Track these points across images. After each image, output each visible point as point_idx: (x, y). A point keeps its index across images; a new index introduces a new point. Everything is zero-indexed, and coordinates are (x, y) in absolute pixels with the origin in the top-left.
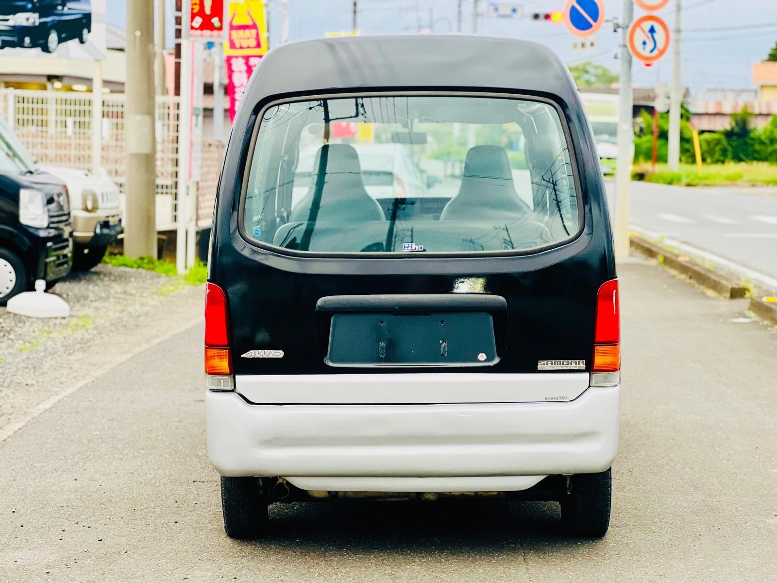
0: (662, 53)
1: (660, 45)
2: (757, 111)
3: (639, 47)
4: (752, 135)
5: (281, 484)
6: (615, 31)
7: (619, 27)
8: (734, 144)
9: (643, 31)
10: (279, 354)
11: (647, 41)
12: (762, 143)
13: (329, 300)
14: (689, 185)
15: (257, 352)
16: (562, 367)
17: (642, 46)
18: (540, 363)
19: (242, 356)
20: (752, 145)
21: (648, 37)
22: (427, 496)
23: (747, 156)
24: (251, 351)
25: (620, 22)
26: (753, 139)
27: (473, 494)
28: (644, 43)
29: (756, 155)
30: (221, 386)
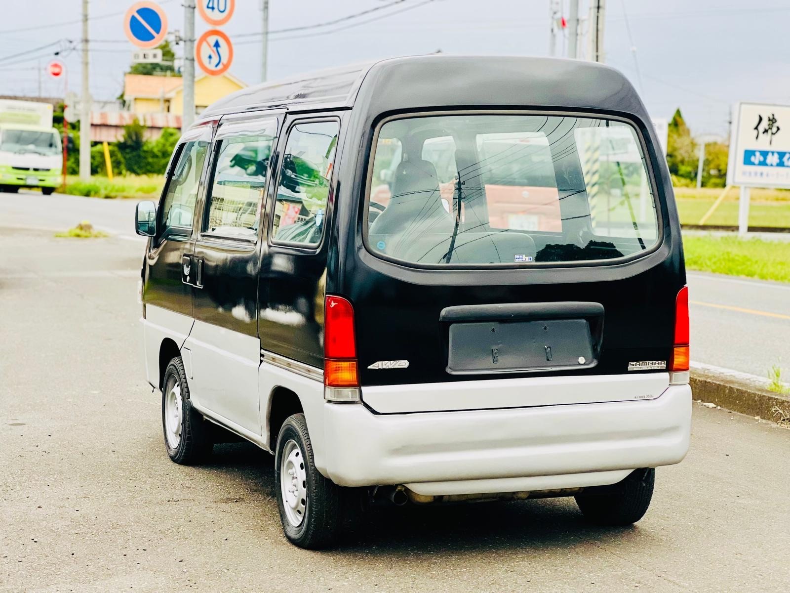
0: (226, 67)
1: (224, 60)
2: (149, 124)
3: (205, 60)
4: (145, 148)
5: (400, 491)
6: (177, 44)
7: (181, 40)
8: (128, 156)
9: (209, 45)
10: (404, 364)
11: (213, 56)
12: (155, 156)
13: (452, 310)
14: (107, 197)
15: (384, 363)
16: (648, 367)
17: (208, 60)
18: (630, 364)
19: (369, 367)
20: (145, 158)
21: (213, 51)
22: (520, 495)
23: (140, 168)
24: (377, 363)
25: (182, 35)
26: (145, 152)
27: (559, 490)
28: (210, 57)
29: (149, 168)
30: (349, 398)
